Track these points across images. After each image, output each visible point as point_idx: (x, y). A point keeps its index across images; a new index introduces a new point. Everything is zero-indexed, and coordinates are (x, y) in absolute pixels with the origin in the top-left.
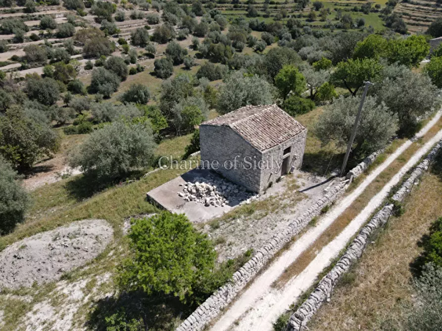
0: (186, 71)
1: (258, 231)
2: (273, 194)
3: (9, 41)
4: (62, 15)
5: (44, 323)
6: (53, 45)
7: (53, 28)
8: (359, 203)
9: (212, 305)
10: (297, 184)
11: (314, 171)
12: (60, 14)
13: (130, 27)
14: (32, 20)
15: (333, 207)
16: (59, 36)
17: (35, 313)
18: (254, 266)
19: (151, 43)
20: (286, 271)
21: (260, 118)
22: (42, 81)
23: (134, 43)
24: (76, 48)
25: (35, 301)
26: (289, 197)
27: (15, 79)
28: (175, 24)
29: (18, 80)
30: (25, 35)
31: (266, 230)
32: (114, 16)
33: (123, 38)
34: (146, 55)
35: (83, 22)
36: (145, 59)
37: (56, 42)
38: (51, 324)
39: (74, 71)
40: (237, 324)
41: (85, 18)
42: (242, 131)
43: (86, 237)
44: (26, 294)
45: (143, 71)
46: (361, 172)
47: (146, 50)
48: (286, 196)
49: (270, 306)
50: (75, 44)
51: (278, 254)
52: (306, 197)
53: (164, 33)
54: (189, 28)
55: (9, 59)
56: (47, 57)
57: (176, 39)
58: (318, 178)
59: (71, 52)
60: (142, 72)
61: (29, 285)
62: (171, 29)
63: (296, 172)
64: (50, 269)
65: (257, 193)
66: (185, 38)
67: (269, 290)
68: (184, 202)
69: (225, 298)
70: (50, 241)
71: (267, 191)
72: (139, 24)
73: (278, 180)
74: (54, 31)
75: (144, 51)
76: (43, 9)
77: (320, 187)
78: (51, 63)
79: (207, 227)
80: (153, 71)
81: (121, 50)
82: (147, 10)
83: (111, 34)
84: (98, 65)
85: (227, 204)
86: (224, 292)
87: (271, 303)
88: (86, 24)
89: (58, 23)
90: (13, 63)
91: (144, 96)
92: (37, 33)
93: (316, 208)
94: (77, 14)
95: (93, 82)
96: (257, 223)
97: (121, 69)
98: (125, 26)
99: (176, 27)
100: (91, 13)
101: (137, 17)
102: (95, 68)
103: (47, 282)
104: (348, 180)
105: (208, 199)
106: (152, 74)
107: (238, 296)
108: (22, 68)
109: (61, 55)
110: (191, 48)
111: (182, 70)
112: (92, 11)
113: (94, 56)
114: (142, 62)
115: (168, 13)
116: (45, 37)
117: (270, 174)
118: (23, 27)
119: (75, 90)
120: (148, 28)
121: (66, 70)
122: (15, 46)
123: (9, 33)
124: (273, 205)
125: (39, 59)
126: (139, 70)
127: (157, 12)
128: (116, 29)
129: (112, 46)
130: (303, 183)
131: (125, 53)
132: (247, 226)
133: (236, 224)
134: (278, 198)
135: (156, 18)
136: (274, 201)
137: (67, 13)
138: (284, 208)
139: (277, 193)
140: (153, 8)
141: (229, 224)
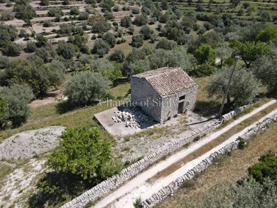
0: (151, 44)
1: (152, 146)
2: (169, 125)
3: (52, 21)
4: (83, 7)
5: (16, 180)
6: (76, 24)
7: (77, 14)
8: (223, 138)
9: (104, 186)
10: (187, 120)
11: (202, 113)
12: (82, 6)
13: (121, 15)
14: (66, 9)
15: (204, 137)
16: (80, 19)
17: (14, 174)
18: (137, 167)
19: (132, 25)
20: (159, 173)
21: (168, 76)
22: (67, 45)
23: (122, 25)
24: (88, 27)
25: (16, 168)
26: (178, 128)
27: (53, 43)
28: (148, 14)
29: (54, 43)
30: (61, 18)
31: (157, 146)
32: (112, 8)
33: (116, 22)
34: (129, 32)
35: (94, 11)
36: (127, 35)
37: (78, 23)
38: (20, 182)
39: (85, 40)
40: (118, 200)
41: (96, 9)
42: (153, 82)
43: (52, 136)
44: (13, 163)
45: (125, 42)
46: (231, 117)
47: (129, 29)
48: (177, 127)
49: (141, 193)
50: (88, 24)
51: (157, 162)
52: (190, 129)
53: (141, 20)
54: (157, 17)
55: (51, 31)
56: (71, 31)
57: (148, 24)
58: (202, 118)
59: (85, 29)
60: (125, 43)
61: (16, 158)
62: (145, 17)
63: (189, 113)
64: (29, 151)
65: (159, 123)
66: (153, 23)
67: (144, 183)
68: (114, 122)
69: (114, 183)
70: (33, 135)
71: (166, 122)
72: (127, 14)
73: (175, 116)
74: (77, 16)
75: (127, 30)
76: (73, 3)
77: (201, 124)
78: (73, 34)
79: (122, 139)
80: (131, 43)
81: (114, 29)
82: (133, 5)
83: (109, 19)
84: (99, 37)
85: (139, 127)
86: (114, 179)
87: (142, 191)
88: (96, 13)
89: (81, 11)
90: (53, 34)
91: (122, 58)
92: (68, 17)
93: (190, 137)
94: (92, 7)
95: (94, 47)
96: (152, 141)
97: (111, 40)
98: (118, 15)
99: (149, 16)
100: (100, 6)
101: (126, 9)
102: (98, 39)
103: (26, 158)
104: (220, 121)
105: (128, 123)
106: (130, 44)
107: (124, 183)
108: (57, 37)
109: (79, 30)
110: (157, 30)
111: (149, 43)
112: (100, 5)
113: (98, 32)
114: (125, 37)
115: (145, 7)
116: (72, 19)
117: (169, 112)
118: (61, 13)
119: (84, 51)
120: (131, 16)
121: (81, 39)
122: (55, 24)
123: (53, 16)
124: (167, 131)
125: (67, 32)
126: (122, 42)
127: (139, 7)
128: (112, 16)
129: (108, 26)
130: (191, 120)
131: (116, 31)
132: (146, 142)
133: (140, 140)
134: (172, 127)
135: (138, 10)
136: (168, 129)
137: (86, 6)
138: (173, 134)
139: (172, 124)
140: (137, 4)
141: (135, 139)
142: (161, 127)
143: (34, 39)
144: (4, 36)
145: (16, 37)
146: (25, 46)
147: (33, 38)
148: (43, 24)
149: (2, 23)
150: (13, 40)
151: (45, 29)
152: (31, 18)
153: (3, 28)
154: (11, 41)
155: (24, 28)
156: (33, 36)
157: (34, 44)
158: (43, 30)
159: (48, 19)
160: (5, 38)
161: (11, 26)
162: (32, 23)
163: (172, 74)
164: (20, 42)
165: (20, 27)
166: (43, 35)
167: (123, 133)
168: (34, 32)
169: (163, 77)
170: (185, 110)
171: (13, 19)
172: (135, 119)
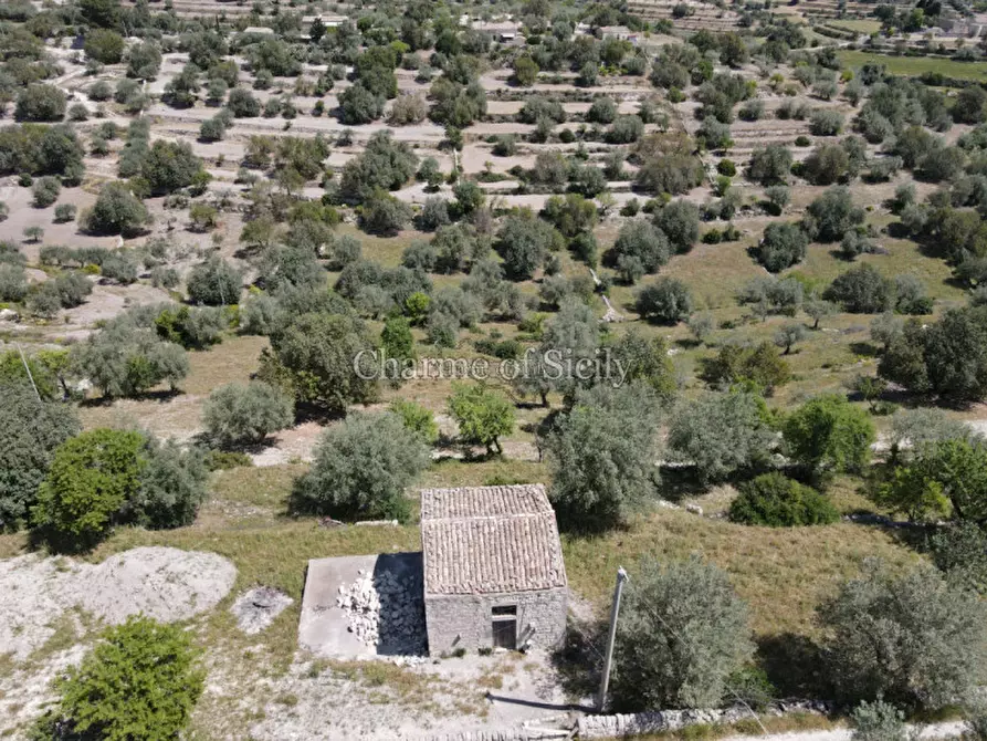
0: (839, 260)
1: (344, 721)
2: (444, 674)
3: (524, 137)
4: (637, 96)
6: (591, 155)
7: (604, 122)
10: (505, 678)
12: (634, 94)
13: (764, 135)
14: (580, 100)
16: (610, 139)
17: (67, 655)
19: (790, 177)
23: (749, 176)
24: (627, 167)
25: (81, 640)
26: (458, 695)
27: (497, 210)
28: (875, 140)
29: (499, 212)
30: (552, 131)
31: (354, 728)
32: (740, 106)
34: (763, 205)
35: (668, 114)
36: (755, 215)
37: (599, 150)
41: (679, 106)
44: (87, 625)
45: (736, 240)
46: (611, 732)
47: (768, 193)
50: (632, 158)
52: (484, 713)
53: (832, 164)
54: (909, 156)
55: (508, 171)
56: (567, 177)
57: (858, 178)
59: (612, 174)
60: (734, 243)
61: (97, 615)
62: (856, 152)
63: (536, 655)
66: (886, 179)
73: (484, 652)
74: (604, 129)
75: (760, 193)
76: (608, 82)
78: (568, 190)
79: (307, 666)
80: (756, 245)
81: (712, 186)
82: (827, 100)
83: (710, 146)
84: (648, 209)
85: (375, 644)
88: (672, 121)
89: (621, 112)
90: (510, 179)
92: (575, 127)
94: (667, 97)
96: (361, 706)
97: (683, 231)
98: (751, 133)
99: (878, 148)
100: (696, 97)
101: (791, 114)
102: (641, 215)
106: (753, 252)
108: (520, 191)
109: (590, 177)
110: (887, 207)
111: (830, 256)
112: (700, 92)
113: (651, 190)
114: (745, 220)
115: (872, 113)
116: (585, 138)
117: (456, 636)
118: (556, 114)
119: (580, 252)
120: (802, 142)
121: (582, 211)
122: (528, 148)
123: (531, 122)
124: (419, 692)
125: (551, 179)
126: (727, 237)
127: (850, 106)
128: (725, 140)
129: (695, 176)
130: (517, 685)
131: (718, 194)
132: (344, 702)
133: (338, 689)
134: (444, 684)
135: (837, 123)
136: (431, 685)
137: (647, 93)
138: (426, 708)
139: (452, 675)
140: (845, 94)
141: (332, 681)
142: (419, 672)
143: (453, 190)
144: (375, 174)
145: (407, 178)
146: (421, 208)
147: (450, 187)
148: (493, 144)
149: (387, 132)
150: (395, 187)
151: (491, 164)
152: (470, 124)
153: (379, 153)
154: (387, 190)
155: (437, 154)
156: (452, 180)
157: (445, 208)
158: (486, 165)
159: (513, 132)
160: (377, 181)
161: (402, 147)
162: (466, 138)
163: (512, 528)
164: (413, 195)
165: (430, 147)
166: (479, 180)
167: (329, 644)
168: (460, 169)
169: (475, 531)
170: (523, 643)
171: (422, 120)
172: (381, 616)
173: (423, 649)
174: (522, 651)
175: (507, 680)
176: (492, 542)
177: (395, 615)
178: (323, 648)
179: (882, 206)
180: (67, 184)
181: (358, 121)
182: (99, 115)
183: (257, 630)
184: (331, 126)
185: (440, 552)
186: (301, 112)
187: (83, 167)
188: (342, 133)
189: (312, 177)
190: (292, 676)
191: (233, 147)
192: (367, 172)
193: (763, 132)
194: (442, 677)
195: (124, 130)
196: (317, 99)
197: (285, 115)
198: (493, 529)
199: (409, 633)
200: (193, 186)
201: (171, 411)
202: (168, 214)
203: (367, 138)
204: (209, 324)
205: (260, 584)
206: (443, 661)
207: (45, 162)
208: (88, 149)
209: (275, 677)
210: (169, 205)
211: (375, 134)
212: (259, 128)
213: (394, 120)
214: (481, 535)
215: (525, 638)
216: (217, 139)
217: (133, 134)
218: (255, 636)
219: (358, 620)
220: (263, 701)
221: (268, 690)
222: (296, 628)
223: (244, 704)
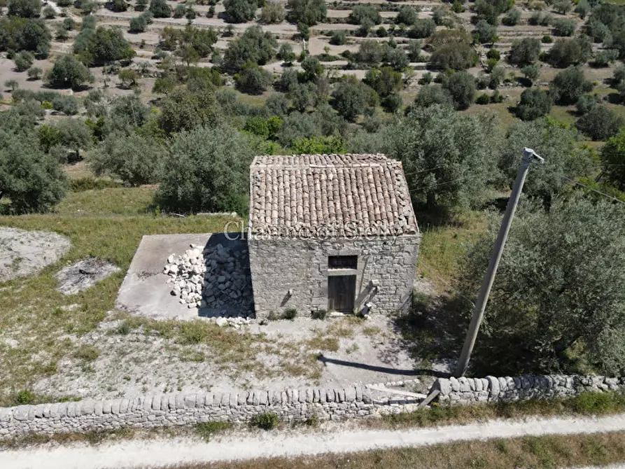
0: (574, 117)
2: (271, 334)
3: (352, 32)
4: (431, 9)
6: (398, 45)
7: (408, 24)
8: (367, 464)
10: (342, 341)
12: (429, 7)
13: (520, 35)
14: (391, 10)
16: (411, 35)
19: (538, 63)
22: (356, 86)
23: (510, 60)
24: (423, 53)
26: (286, 355)
28: (598, 40)
29: (333, 80)
30: (372, 28)
32: (503, 16)
33: (497, 50)
34: (520, 80)
35: (452, 20)
36: (513, 86)
37: (404, 42)
39: (401, 82)
41: (460, 15)
45: (500, 102)
47: (522, 72)
50: (426, 48)
52: (316, 376)
53: (569, 53)
55: (340, 54)
56: (381, 59)
57: (586, 64)
59: (413, 57)
60: (498, 104)
62: (585, 46)
66: (606, 66)
68: (159, 270)
73: (318, 315)
74: (408, 29)
75: (519, 73)
78: (383, 66)
79: (118, 323)
80: (514, 105)
81: (483, 67)
82: (564, 14)
83: (482, 41)
84: (438, 80)
85: (198, 306)
88: (455, 24)
89: (420, 18)
90: (341, 60)
92: (387, 27)
94: (452, 9)
96: (170, 363)
97: (463, 92)
98: (511, 33)
99: (600, 45)
100: (472, 9)
101: (539, 21)
102: (432, 84)
106: (511, 110)
108: (348, 67)
109: (398, 59)
110: (607, 83)
111: (568, 115)
112: (474, 6)
113: (441, 68)
114: (506, 89)
115: (596, 22)
116: (394, 34)
117: (286, 292)
118: (374, 18)
119: (390, 106)
120: (546, 40)
121: (392, 79)
122: (354, 40)
123: (357, 23)
124: (241, 351)
125: (371, 60)
126: (494, 100)
127: (579, 19)
128: (493, 36)
129: (472, 58)
130: (355, 348)
131: (487, 72)
132: (151, 359)
133: (148, 346)
134: (269, 345)
135: (572, 27)
136: (254, 345)
137: (438, 6)
138: (247, 367)
139: (280, 336)
140: (576, 11)
141: (142, 337)
142: (243, 332)
143: (302, 65)
145: (270, 57)
146: (279, 76)
147: (300, 64)
148: (331, 37)
149: (257, 27)
150: (262, 62)
151: (329, 49)
152: (313, 24)
153: (251, 37)
154: (256, 64)
155: (291, 42)
156: (301, 59)
157: (296, 75)
158: (326, 49)
159: (344, 29)
160: (249, 56)
161: (268, 36)
162: (311, 33)
163: (353, 177)
164: (275, 68)
165: (287, 38)
166: (321, 60)
167: (148, 306)
168: (308, 52)
169: (311, 178)
170: (362, 307)
171: (282, 21)
172: (206, 280)
173: (249, 311)
174: (361, 315)
175: (343, 343)
176: (330, 188)
177: (222, 279)
178: (140, 309)
179: (604, 83)
180: (38, 57)
181: (238, 21)
182: (63, 15)
183: (76, 292)
184: (219, 24)
185: (269, 194)
186: (199, 15)
187: (50, 46)
188: (226, 28)
189: (204, 55)
190: (100, 332)
191: (152, 36)
192: (242, 50)
193: (519, 33)
194: (268, 337)
195: (79, 25)
196: (209, 7)
197: (188, 17)
198: (331, 176)
199: (236, 296)
200: (124, 60)
201: (74, 170)
202: (105, 77)
203: (243, 31)
204: (118, 128)
205: (92, 256)
206: (270, 323)
207: (24, 42)
208: (53, 34)
209: (81, 333)
210: (106, 72)
211: (248, 29)
212: (170, 24)
213: (263, 20)
214: (318, 181)
215: (366, 300)
216: (142, 31)
217: (84, 26)
218: (72, 297)
219: (183, 283)
220: (58, 355)
221: (68, 344)
222: (116, 290)
223: (36, 357)
